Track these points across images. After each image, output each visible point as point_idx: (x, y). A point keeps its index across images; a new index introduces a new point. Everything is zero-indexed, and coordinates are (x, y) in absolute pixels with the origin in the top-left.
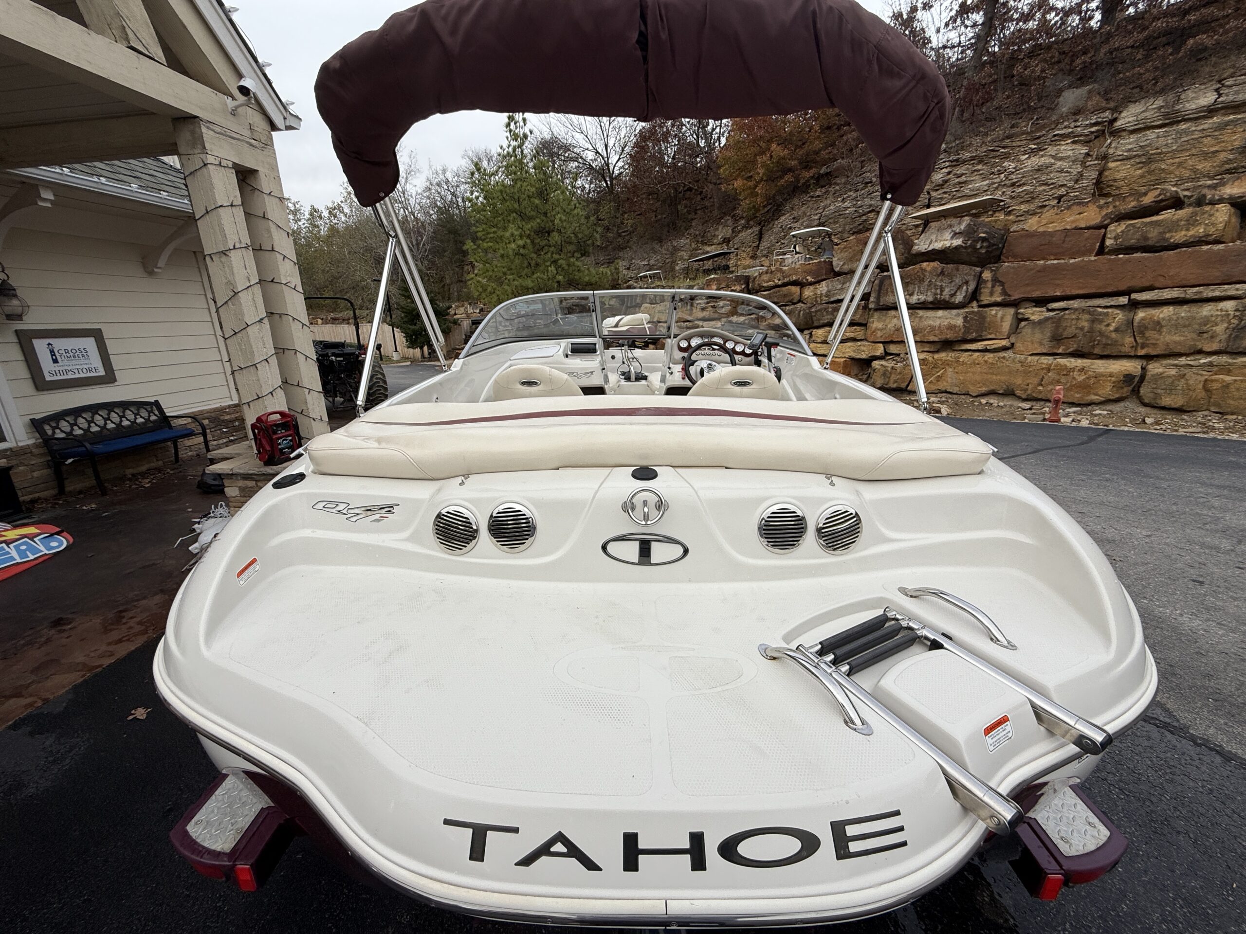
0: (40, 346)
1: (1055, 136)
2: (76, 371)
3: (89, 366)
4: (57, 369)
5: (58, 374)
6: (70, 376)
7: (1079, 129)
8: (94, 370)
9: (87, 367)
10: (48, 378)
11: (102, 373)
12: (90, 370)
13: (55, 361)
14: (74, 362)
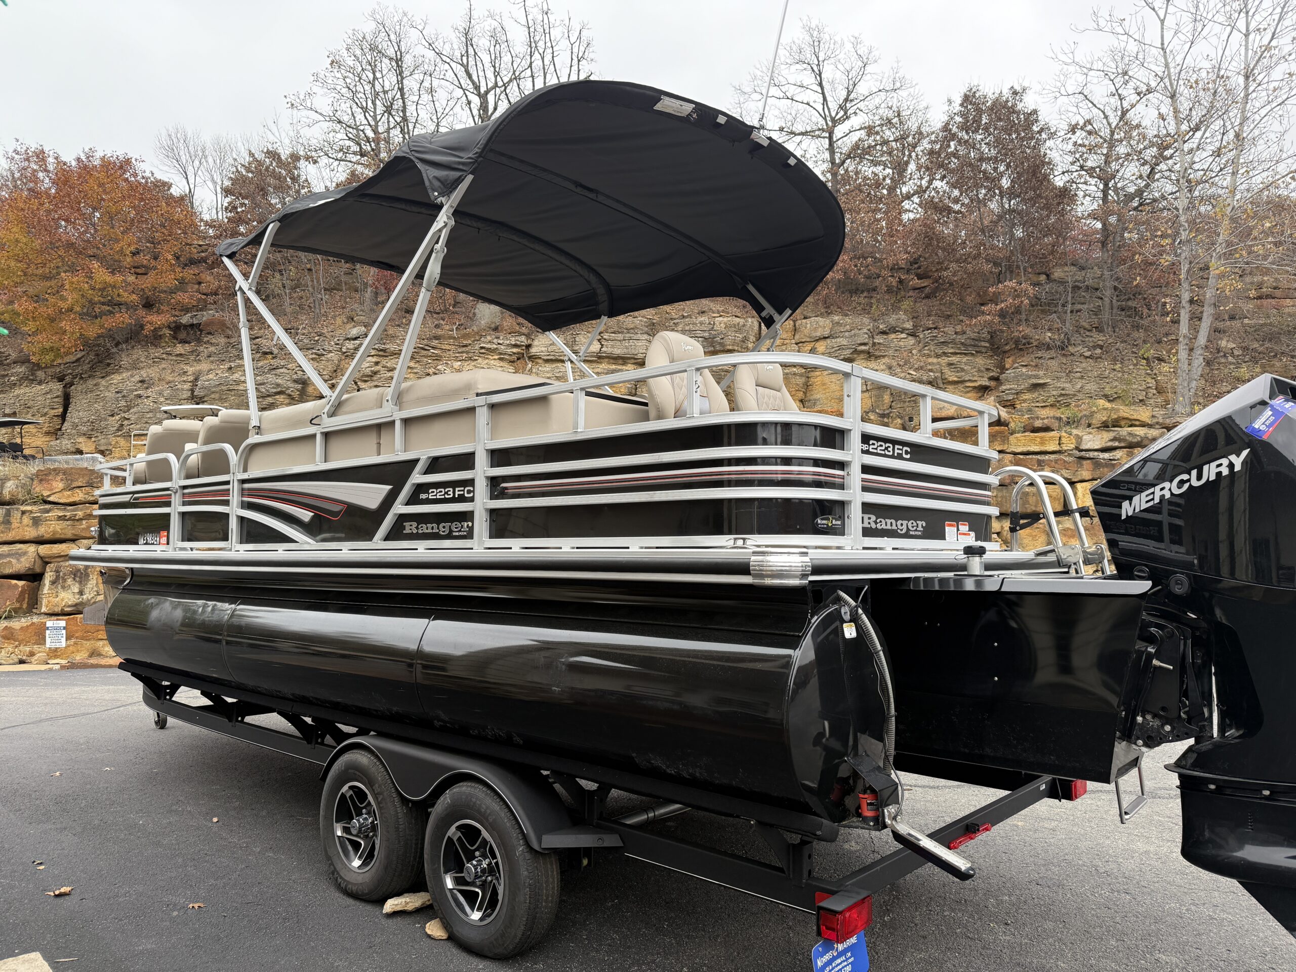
1: (482, 348)
7: (502, 347)
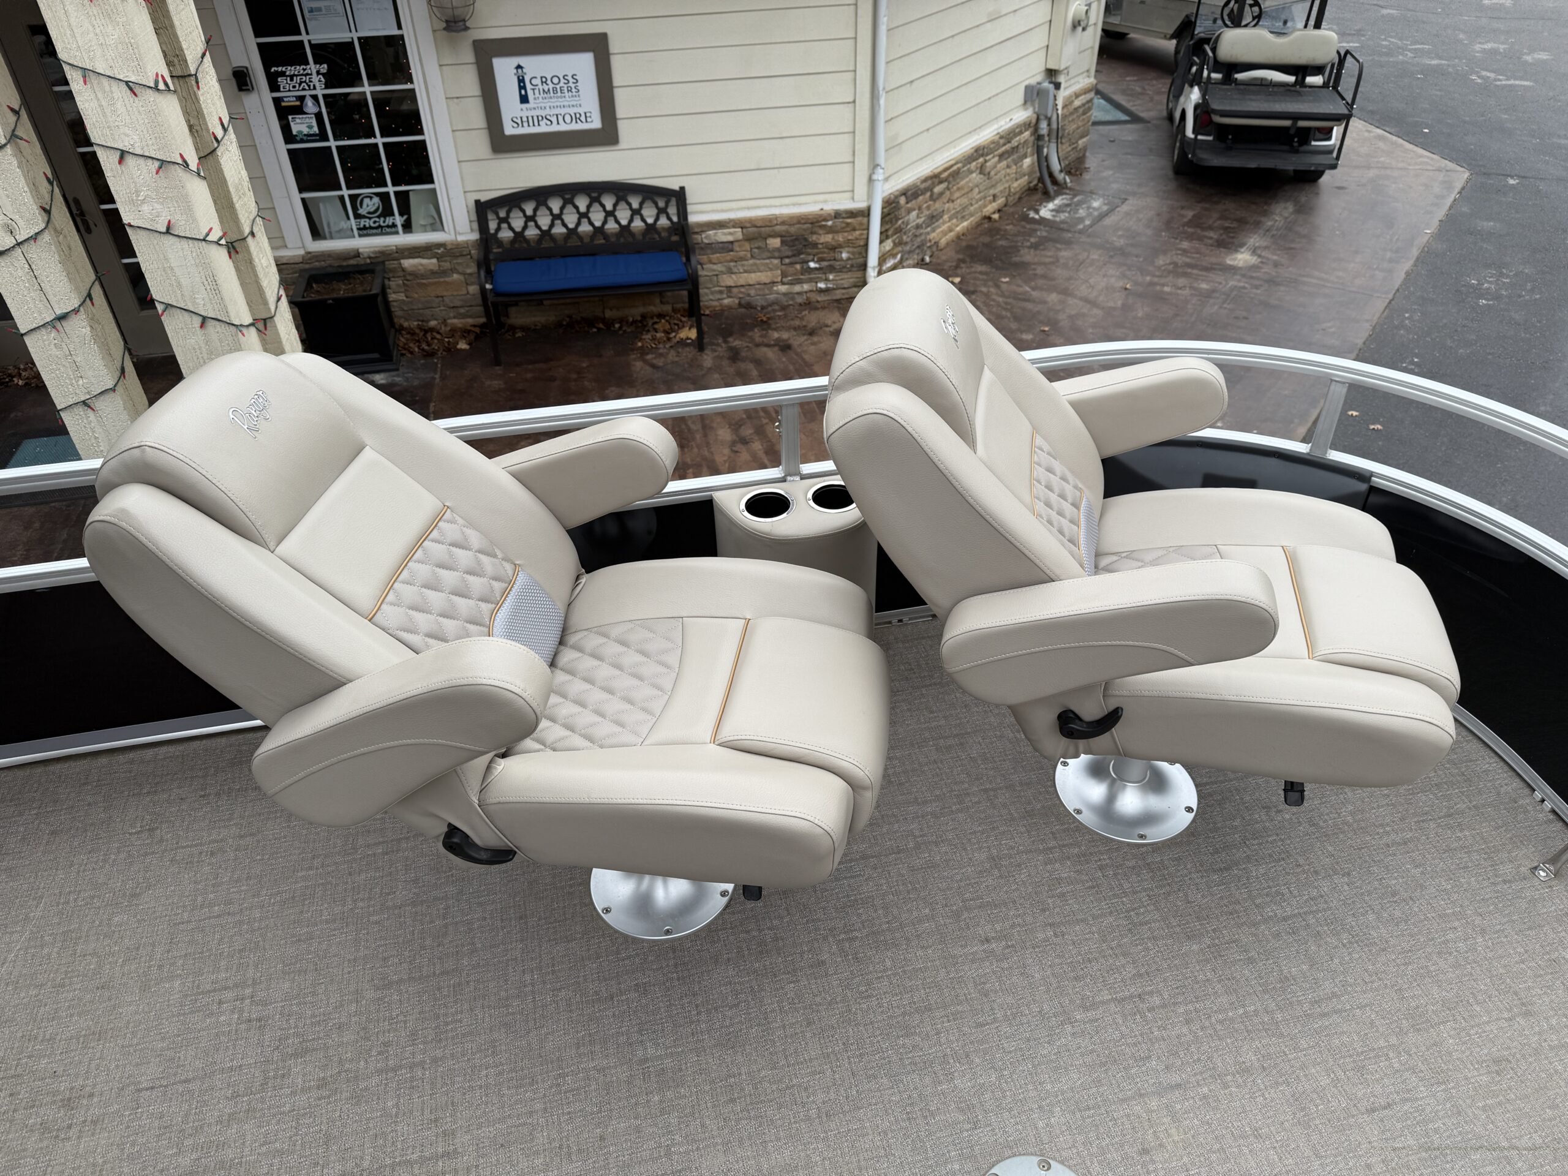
0: (504, 68)
2: (554, 119)
3: (576, 110)
4: (524, 114)
5: (525, 124)
6: (544, 128)
8: (583, 118)
9: (572, 111)
10: (509, 130)
11: (596, 123)
12: (576, 118)
13: (524, 99)
14: (555, 102)
